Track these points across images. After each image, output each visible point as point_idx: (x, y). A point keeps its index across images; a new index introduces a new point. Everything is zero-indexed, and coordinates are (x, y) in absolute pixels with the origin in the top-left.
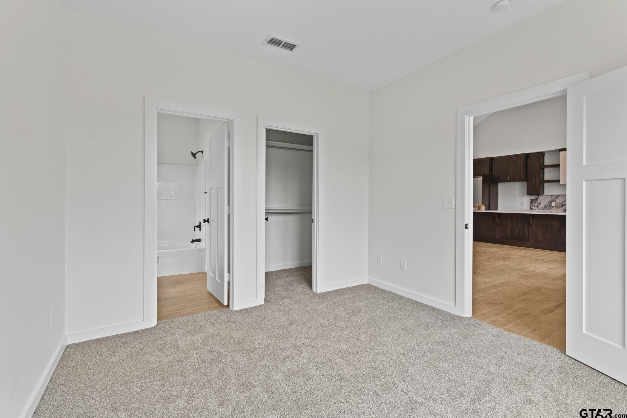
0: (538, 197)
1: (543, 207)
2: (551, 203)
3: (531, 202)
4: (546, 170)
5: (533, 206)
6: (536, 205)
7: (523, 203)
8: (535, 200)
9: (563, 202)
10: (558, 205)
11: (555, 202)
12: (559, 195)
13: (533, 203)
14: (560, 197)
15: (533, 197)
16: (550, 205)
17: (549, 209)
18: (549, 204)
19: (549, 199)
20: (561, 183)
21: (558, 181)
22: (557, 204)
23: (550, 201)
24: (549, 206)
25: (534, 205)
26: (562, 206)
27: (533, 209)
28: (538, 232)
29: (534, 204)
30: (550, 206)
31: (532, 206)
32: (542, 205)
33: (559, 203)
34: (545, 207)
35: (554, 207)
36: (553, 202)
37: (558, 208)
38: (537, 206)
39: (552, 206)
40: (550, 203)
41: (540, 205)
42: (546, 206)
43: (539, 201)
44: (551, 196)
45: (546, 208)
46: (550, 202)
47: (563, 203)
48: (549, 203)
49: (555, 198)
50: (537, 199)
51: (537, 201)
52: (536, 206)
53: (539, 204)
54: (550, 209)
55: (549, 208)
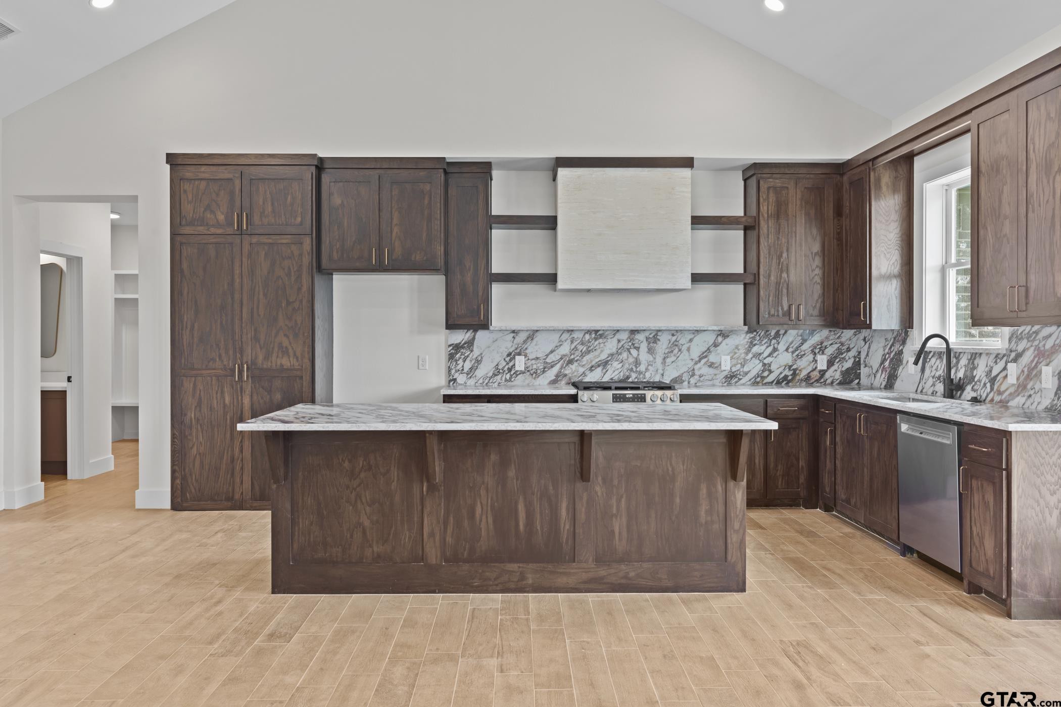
0: (474, 339)
1: (490, 374)
2: (514, 358)
3: (451, 357)
4: (498, 235)
5: (456, 371)
6: (468, 365)
7: (424, 361)
8: (463, 347)
9: (547, 356)
10: (535, 367)
11: (526, 356)
12: (537, 331)
13: (456, 361)
14: (539, 337)
15: (460, 337)
16: (511, 364)
17: (506, 380)
18: (508, 364)
19: (507, 345)
20: (560, 285)
21: (551, 279)
22: (529, 364)
23: (511, 350)
24: (506, 369)
25: (459, 367)
26: (544, 368)
27: (459, 381)
29: (460, 362)
30: (510, 370)
31: (453, 371)
32: (485, 370)
33: (537, 358)
34: (495, 375)
35: (522, 373)
36: (519, 354)
37: (535, 379)
38: (471, 369)
39: (517, 368)
40: (510, 360)
41: (481, 366)
42: (497, 372)
43: (476, 352)
44: (513, 332)
45: (500, 376)
46: (511, 356)
47: (548, 360)
48: (508, 359)
49: (525, 342)
50: (470, 344)
51: (472, 351)
52: (466, 369)
53: (478, 361)
54: (510, 380)
55: (508, 376)
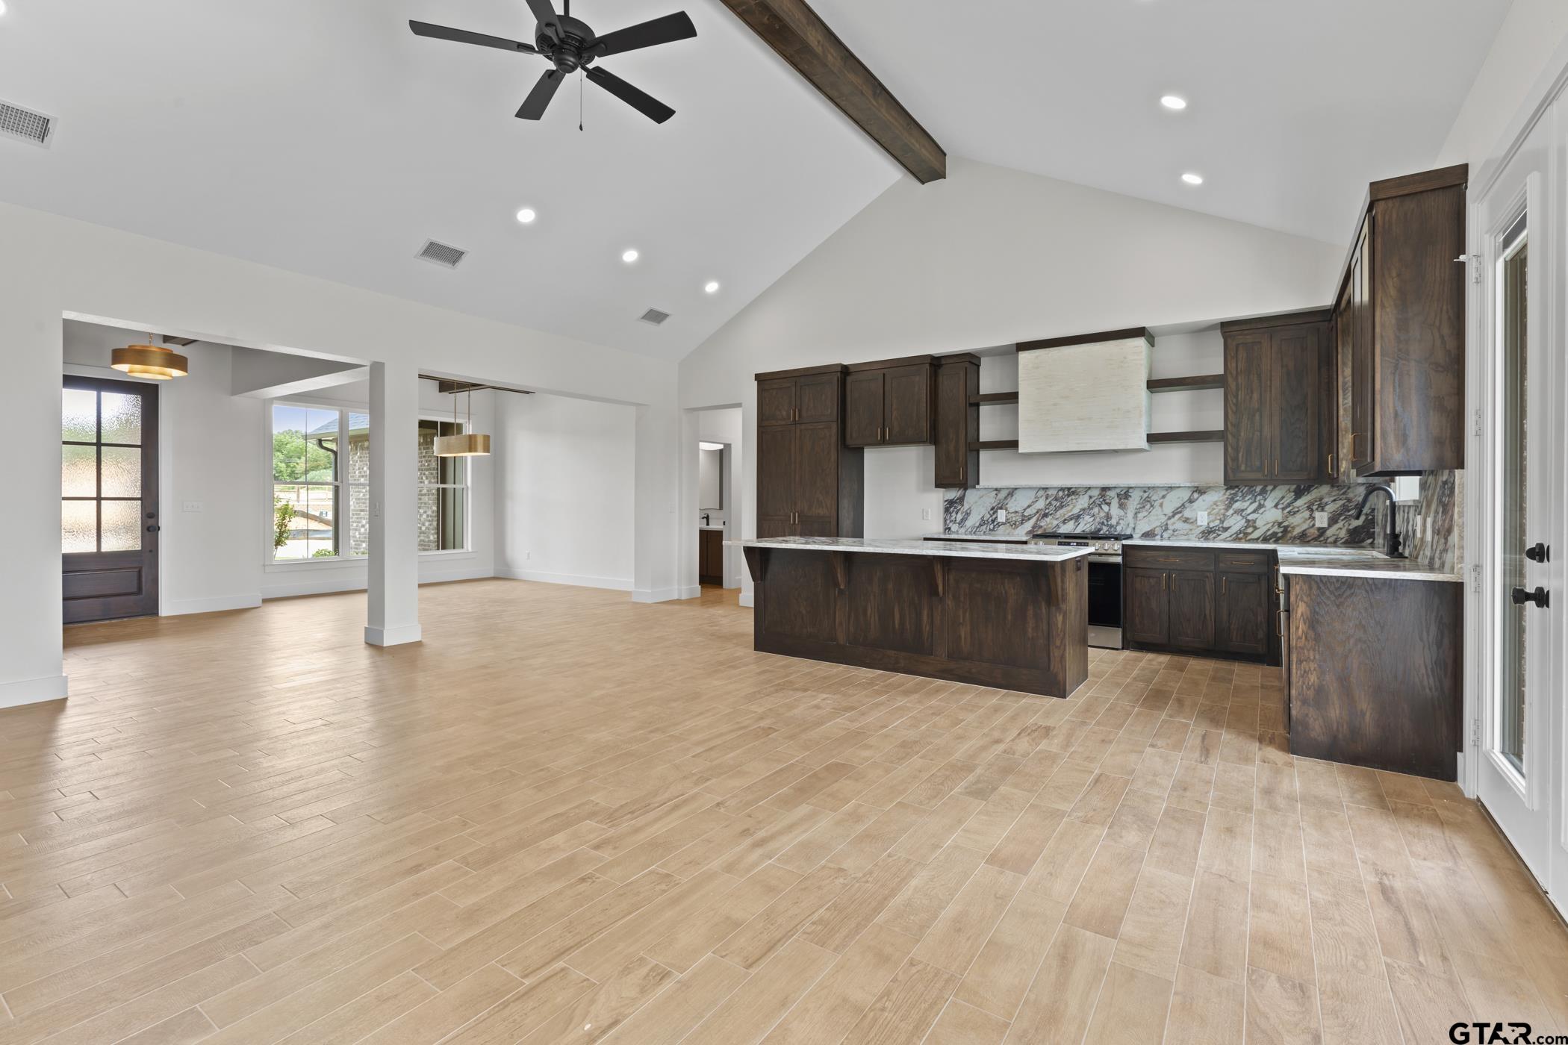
0: (964, 495)
1: (977, 524)
2: (996, 512)
3: (947, 510)
4: (985, 410)
5: (950, 522)
6: (959, 517)
7: (927, 513)
8: (956, 502)
9: (1025, 510)
10: (1014, 519)
11: (1006, 510)
12: (1016, 489)
13: (951, 513)
14: (1018, 495)
15: (953, 494)
16: (994, 517)
17: (990, 530)
18: (991, 516)
19: (990, 500)
20: (1021, 450)
21: (1014, 444)
22: (1010, 516)
23: (994, 505)
24: (990, 520)
25: (953, 518)
26: (1023, 520)
27: (953, 529)
28: (961, 621)
29: (954, 514)
30: (993, 521)
31: (948, 522)
32: (973, 520)
33: (1016, 512)
34: (981, 525)
35: (1004, 524)
36: (1001, 508)
37: (1014, 529)
38: (962, 520)
39: (999, 520)
40: (994, 514)
41: (970, 518)
42: (983, 523)
43: (966, 506)
44: (996, 490)
45: (985, 526)
46: (994, 510)
47: (1026, 514)
48: (991, 512)
49: (1006, 498)
50: (961, 499)
51: (963, 505)
52: (958, 520)
53: (968, 514)
54: (993, 530)
55: (992, 527)
